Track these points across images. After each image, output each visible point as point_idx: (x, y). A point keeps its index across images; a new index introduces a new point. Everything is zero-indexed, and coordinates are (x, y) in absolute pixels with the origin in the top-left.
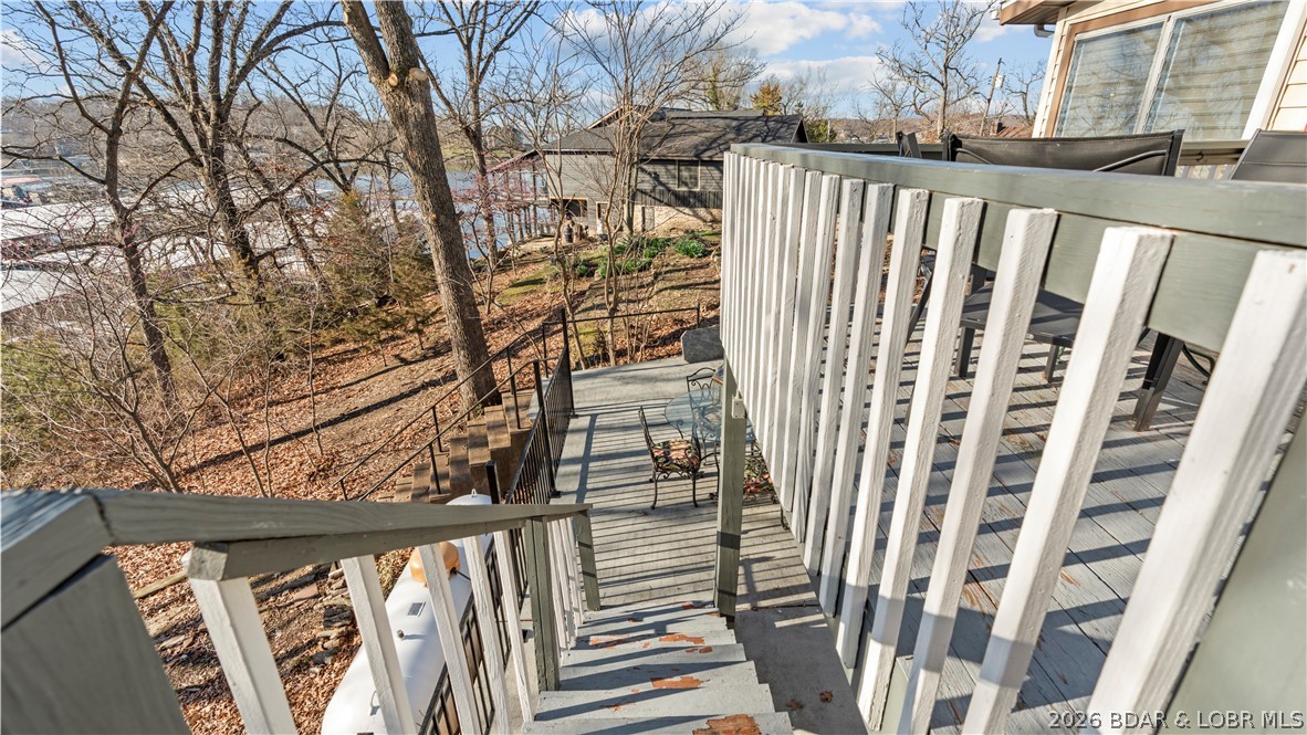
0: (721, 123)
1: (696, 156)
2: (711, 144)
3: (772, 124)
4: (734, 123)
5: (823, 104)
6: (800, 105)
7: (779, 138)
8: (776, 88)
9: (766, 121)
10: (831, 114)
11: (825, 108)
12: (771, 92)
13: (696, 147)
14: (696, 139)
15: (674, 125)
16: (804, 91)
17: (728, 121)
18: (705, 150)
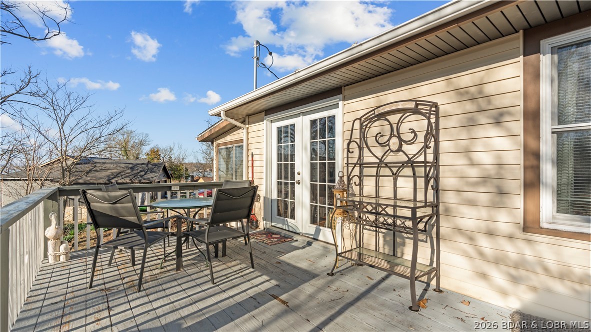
0: (123, 165)
1: (108, 180)
2: (117, 175)
3: (150, 166)
4: (131, 166)
5: (181, 157)
6: (170, 158)
7: (154, 172)
8: (157, 151)
9: (147, 165)
10: (186, 161)
11: (183, 159)
12: (155, 152)
13: (108, 176)
14: (109, 173)
15: (95, 166)
16: (172, 152)
17: (127, 165)
18: (114, 178)
